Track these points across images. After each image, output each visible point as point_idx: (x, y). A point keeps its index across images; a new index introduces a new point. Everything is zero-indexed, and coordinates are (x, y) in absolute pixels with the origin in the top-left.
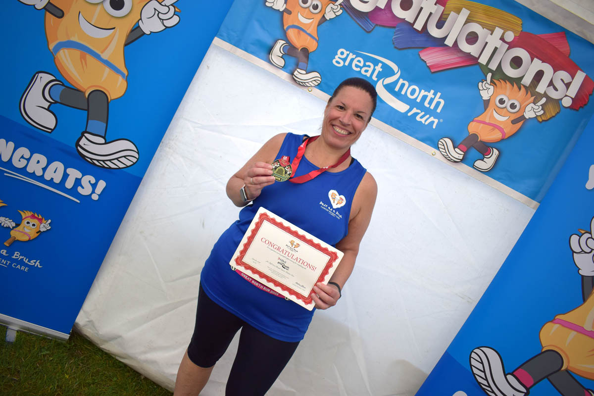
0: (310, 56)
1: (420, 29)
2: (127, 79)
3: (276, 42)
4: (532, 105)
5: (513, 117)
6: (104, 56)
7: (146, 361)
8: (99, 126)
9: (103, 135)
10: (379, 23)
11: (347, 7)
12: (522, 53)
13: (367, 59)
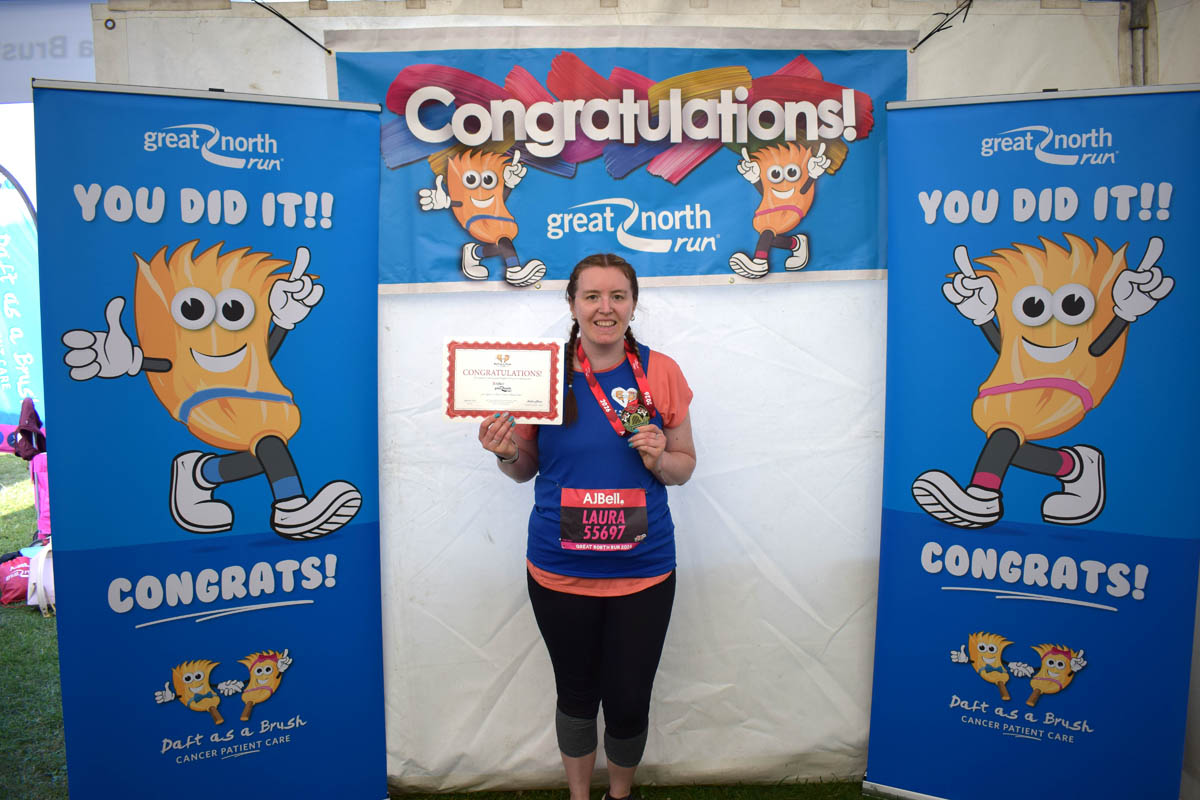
0: (515, 244)
1: (632, 141)
2: (295, 402)
3: (462, 250)
4: (813, 159)
5: (800, 186)
6: (251, 388)
7: (518, 767)
8: (290, 484)
9: (300, 493)
10: (579, 160)
11: (530, 161)
12: (767, 105)
13: (588, 211)
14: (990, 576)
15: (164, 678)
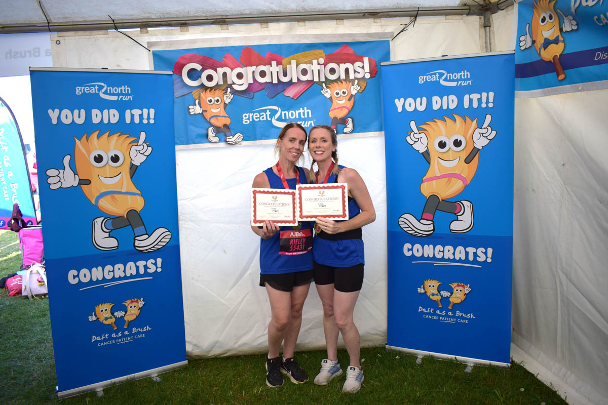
0: (230, 127)
1: (277, 82)
2: (142, 195)
3: (207, 130)
4: (353, 87)
5: (348, 98)
6: (124, 190)
7: (240, 346)
8: (140, 229)
9: (145, 233)
10: (255, 91)
11: (234, 92)
12: (332, 65)
13: (259, 112)
14: (431, 256)
15: (92, 310)
